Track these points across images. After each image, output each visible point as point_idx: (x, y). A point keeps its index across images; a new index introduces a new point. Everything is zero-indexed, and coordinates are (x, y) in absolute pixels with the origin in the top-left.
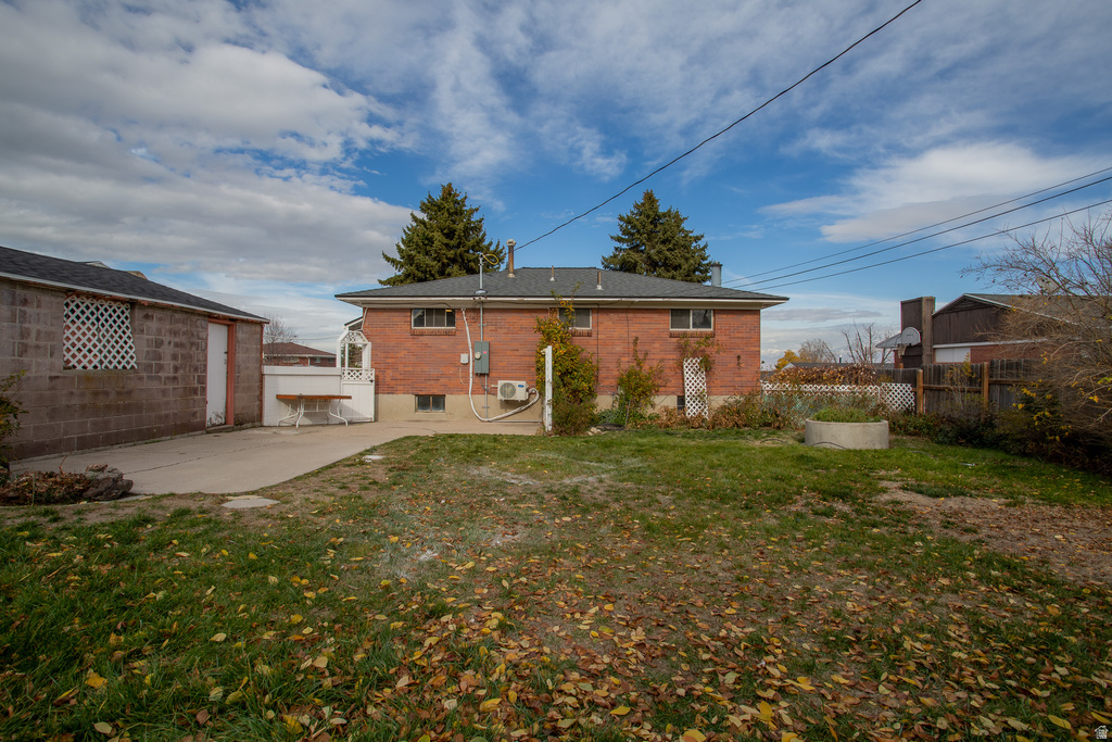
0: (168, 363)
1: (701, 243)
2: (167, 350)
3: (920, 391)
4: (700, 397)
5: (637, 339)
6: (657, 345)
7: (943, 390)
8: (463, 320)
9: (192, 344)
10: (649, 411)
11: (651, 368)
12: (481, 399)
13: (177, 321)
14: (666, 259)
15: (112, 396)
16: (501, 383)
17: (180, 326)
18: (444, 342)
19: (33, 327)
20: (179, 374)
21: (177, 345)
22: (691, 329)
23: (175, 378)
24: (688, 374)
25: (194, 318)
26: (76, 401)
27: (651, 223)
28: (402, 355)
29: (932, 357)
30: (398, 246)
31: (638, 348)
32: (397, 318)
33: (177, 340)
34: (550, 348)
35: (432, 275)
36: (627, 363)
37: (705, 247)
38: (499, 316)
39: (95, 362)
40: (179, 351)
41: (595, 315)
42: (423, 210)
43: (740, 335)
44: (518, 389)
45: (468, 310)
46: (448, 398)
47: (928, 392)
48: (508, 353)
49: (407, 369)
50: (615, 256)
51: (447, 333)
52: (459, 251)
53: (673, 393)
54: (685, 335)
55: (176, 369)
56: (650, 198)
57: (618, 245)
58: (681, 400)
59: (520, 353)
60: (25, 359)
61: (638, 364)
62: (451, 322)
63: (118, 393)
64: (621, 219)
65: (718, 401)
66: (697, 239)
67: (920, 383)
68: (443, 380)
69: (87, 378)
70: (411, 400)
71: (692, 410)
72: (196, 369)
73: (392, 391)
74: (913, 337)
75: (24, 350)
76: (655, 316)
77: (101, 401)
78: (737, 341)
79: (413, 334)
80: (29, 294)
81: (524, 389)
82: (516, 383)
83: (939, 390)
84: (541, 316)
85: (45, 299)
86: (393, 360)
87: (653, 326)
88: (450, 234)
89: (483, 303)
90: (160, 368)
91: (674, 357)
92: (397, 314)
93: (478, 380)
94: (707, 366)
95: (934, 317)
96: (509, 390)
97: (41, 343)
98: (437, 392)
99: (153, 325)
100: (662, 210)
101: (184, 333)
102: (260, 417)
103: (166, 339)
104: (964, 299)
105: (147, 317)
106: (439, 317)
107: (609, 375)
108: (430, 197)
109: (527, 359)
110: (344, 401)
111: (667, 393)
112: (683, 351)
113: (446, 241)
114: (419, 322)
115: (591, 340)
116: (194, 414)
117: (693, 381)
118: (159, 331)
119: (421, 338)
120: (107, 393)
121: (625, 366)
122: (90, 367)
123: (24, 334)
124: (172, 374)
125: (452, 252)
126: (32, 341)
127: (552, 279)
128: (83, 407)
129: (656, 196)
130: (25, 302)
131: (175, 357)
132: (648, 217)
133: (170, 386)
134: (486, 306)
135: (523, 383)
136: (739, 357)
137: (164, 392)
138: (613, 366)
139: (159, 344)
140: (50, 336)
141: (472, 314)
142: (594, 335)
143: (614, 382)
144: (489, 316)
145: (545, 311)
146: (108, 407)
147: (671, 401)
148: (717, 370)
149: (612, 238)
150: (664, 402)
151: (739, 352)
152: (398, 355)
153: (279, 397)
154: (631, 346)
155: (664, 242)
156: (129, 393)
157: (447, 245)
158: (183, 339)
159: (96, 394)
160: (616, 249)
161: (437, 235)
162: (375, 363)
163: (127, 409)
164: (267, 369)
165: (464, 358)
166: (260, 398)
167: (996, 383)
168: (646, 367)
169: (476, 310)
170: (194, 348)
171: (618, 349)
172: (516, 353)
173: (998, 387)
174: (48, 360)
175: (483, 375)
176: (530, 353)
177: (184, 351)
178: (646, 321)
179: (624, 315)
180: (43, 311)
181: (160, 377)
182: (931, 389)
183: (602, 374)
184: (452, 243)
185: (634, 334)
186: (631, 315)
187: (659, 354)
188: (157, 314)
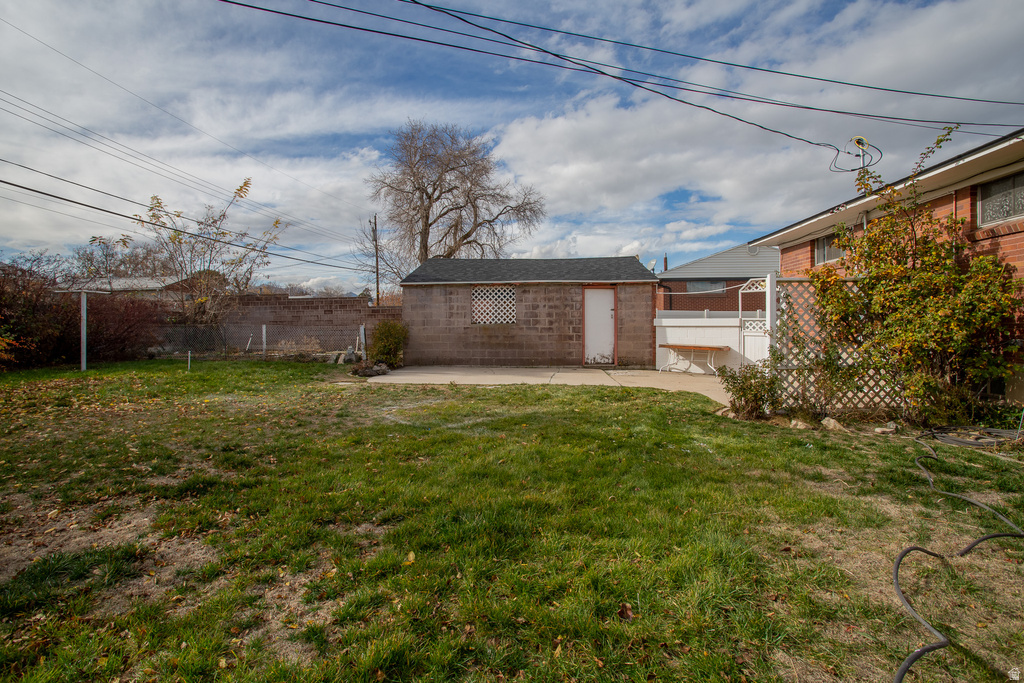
0: (544, 321)
2: (542, 312)
9: (566, 306)
13: (550, 292)
15: (501, 338)
17: (554, 294)
19: (455, 304)
20: (554, 326)
21: (551, 307)
23: (550, 329)
25: (567, 288)
26: (478, 340)
33: (551, 304)
39: (490, 320)
40: (554, 311)
55: (551, 323)
60: (452, 319)
63: (505, 337)
69: (485, 328)
72: (571, 323)
75: (451, 315)
77: (494, 341)
80: (452, 289)
85: (461, 290)
90: (537, 322)
97: (459, 312)
99: (530, 296)
101: (557, 299)
102: (653, 361)
103: (541, 304)
105: (524, 292)
116: (570, 353)
118: (535, 299)
120: (497, 337)
122: (488, 323)
123: (451, 308)
124: (547, 326)
126: (454, 311)
128: (483, 343)
130: (451, 293)
131: (549, 315)
133: (546, 334)
137: (541, 338)
139: (536, 307)
140: (463, 308)
146: (499, 345)
153: (672, 347)
156: (513, 337)
158: (557, 303)
159: (490, 337)
163: (511, 346)
164: (661, 322)
166: (654, 346)
170: (568, 308)
174: (463, 319)
177: (558, 311)
180: (460, 296)
181: (537, 329)
188: (532, 289)
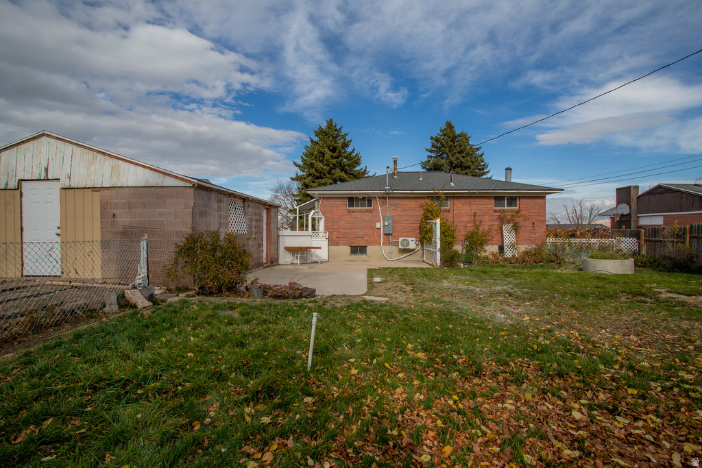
0: (254, 230)
1: (480, 152)
3: (643, 242)
4: (513, 246)
5: (475, 213)
6: (487, 217)
7: (659, 241)
8: (377, 204)
9: (260, 220)
10: (483, 254)
11: (484, 230)
12: (388, 248)
14: (461, 162)
16: (401, 239)
17: (256, 210)
18: (366, 216)
21: (256, 221)
22: (506, 208)
23: (256, 238)
24: (506, 233)
25: (260, 206)
27: (451, 141)
28: (342, 223)
29: (637, 221)
30: (302, 157)
31: (477, 218)
32: (339, 202)
33: (256, 218)
34: (439, 219)
35: (325, 174)
36: (470, 227)
37: (483, 154)
38: (397, 201)
39: (236, 230)
40: (257, 224)
41: (452, 200)
42: (317, 135)
43: (534, 211)
44: (410, 242)
45: (380, 198)
46: (369, 249)
47: (648, 242)
48: (403, 222)
49: (346, 231)
50: (429, 161)
51: (368, 211)
52: (339, 160)
53: (496, 244)
54: (503, 211)
55: (256, 234)
56: (449, 125)
57: (430, 154)
58: (501, 248)
59: (410, 222)
61: (477, 228)
62: (370, 205)
64: (432, 138)
65: (522, 248)
66: (478, 149)
67: (643, 237)
68: (366, 238)
70: (347, 249)
71: (508, 253)
72: (261, 233)
73: (336, 244)
74: (625, 210)
76: (486, 201)
78: (532, 214)
79: (349, 212)
81: (414, 242)
82: (410, 239)
83: (655, 241)
84: (422, 202)
85: (225, 199)
86: (337, 227)
87: (485, 206)
88: (334, 150)
89: (388, 194)
91: (497, 223)
92: (339, 200)
93: (385, 237)
94: (516, 228)
95: (638, 198)
96: (405, 243)
97: (224, 222)
98: (362, 244)
99: (250, 210)
100: (458, 132)
101: (258, 214)
102: (277, 259)
103: (253, 217)
104: (659, 187)
105: (248, 206)
106: (363, 202)
107: (461, 234)
108: (320, 127)
109: (414, 225)
110: (313, 250)
111: (493, 244)
112: (502, 220)
113: (331, 154)
114: (351, 205)
115: (450, 215)
116: (261, 258)
117: (509, 237)
118: (251, 214)
119: (353, 214)
121: (469, 229)
123: (220, 217)
124: (255, 236)
125: (335, 160)
127: (421, 179)
129: (453, 124)
130: (220, 201)
131: (255, 227)
132: (449, 137)
133: (254, 243)
134: (390, 196)
135: (414, 239)
136: (533, 223)
138: (462, 229)
139: (252, 220)
140: (226, 218)
141: (383, 200)
142: (451, 211)
143: (463, 238)
144: (393, 201)
145: (424, 198)
147: (495, 249)
148: (522, 232)
149: (427, 150)
150: (492, 249)
151: (533, 220)
152: (340, 224)
153: (285, 248)
154: (473, 217)
155: (459, 153)
157: (332, 156)
160: (429, 157)
161: (327, 150)
162: (326, 229)
164: (281, 233)
165: (378, 225)
166: (277, 249)
167: (694, 237)
168: (481, 229)
169: (385, 198)
170: (260, 222)
171: (465, 219)
172: (407, 222)
173: (696, 240)
175: (389, 234)
176: (415, 222)
178: (481, 203)
179: (468, 200)
181: (252, 238)
182: (650, 241)
183: (457, 233)
184: (335, 155)
185: (474, 211)
186: (472, 200)
187: (488, 223)
188: (251, 204)
